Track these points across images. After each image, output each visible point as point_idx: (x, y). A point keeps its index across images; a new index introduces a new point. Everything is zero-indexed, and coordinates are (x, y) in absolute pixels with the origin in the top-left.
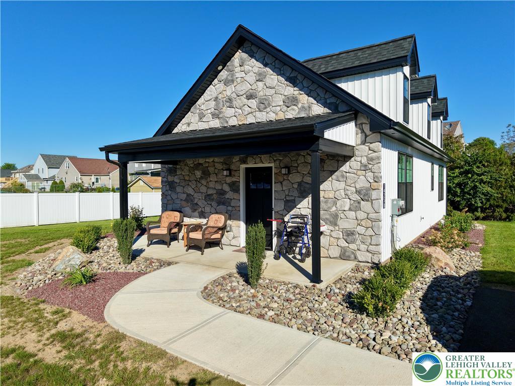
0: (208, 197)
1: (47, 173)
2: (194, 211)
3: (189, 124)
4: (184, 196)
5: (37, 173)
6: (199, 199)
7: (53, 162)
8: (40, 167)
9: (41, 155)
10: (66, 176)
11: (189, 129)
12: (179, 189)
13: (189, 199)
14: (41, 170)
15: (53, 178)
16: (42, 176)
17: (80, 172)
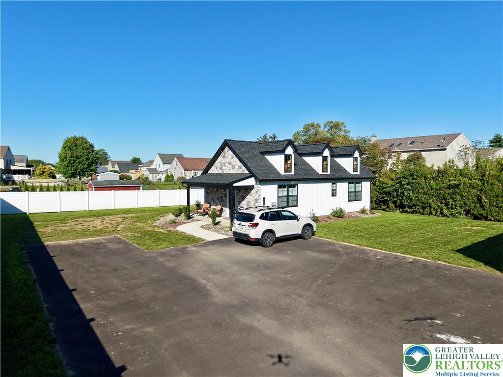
0: (218, 199)
1: (162, 167)
2: (214, 203)
3: (213, 170)
4: (211, 198)
5: (156, 168)
6: (215, 199)
7: (167, 159)
8: (158, 164)
9: (159, 154)
10: (175, 171)
11: (213, 172)
12: (210, 195)
13: (213, 199)
14: (158, 165)
15: (166, 172)
16: (159, 170)
17: (184, 168)
